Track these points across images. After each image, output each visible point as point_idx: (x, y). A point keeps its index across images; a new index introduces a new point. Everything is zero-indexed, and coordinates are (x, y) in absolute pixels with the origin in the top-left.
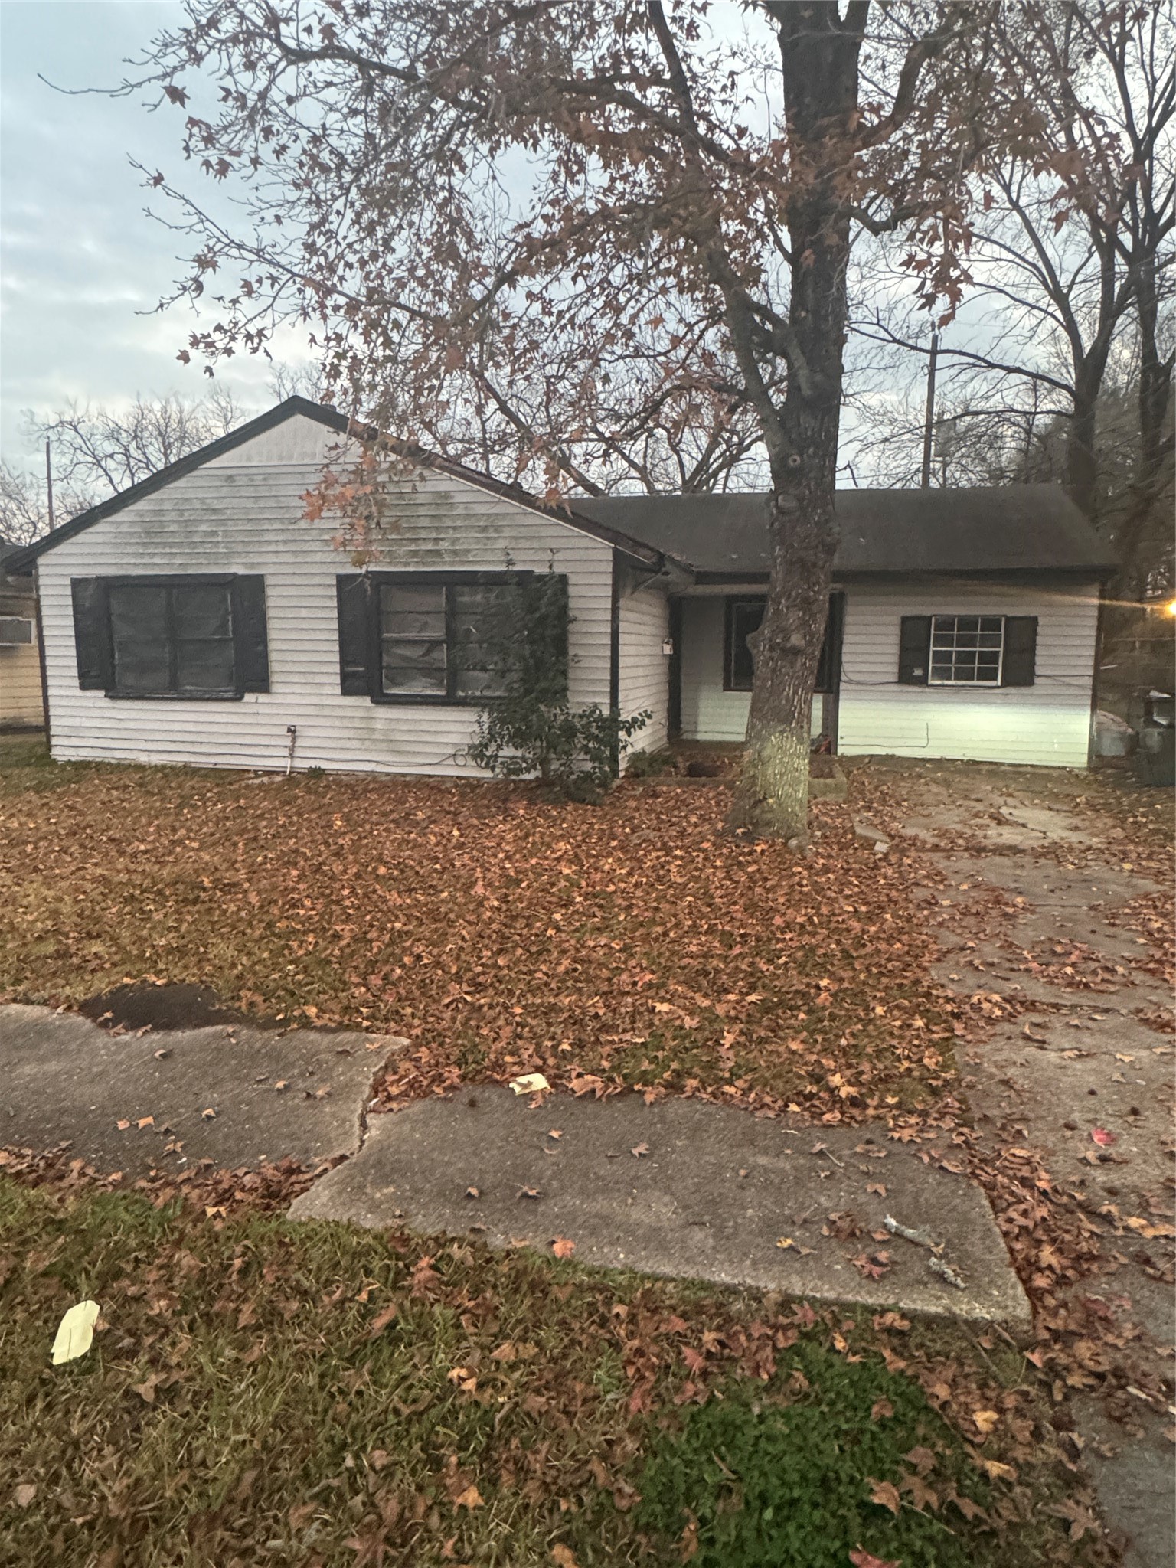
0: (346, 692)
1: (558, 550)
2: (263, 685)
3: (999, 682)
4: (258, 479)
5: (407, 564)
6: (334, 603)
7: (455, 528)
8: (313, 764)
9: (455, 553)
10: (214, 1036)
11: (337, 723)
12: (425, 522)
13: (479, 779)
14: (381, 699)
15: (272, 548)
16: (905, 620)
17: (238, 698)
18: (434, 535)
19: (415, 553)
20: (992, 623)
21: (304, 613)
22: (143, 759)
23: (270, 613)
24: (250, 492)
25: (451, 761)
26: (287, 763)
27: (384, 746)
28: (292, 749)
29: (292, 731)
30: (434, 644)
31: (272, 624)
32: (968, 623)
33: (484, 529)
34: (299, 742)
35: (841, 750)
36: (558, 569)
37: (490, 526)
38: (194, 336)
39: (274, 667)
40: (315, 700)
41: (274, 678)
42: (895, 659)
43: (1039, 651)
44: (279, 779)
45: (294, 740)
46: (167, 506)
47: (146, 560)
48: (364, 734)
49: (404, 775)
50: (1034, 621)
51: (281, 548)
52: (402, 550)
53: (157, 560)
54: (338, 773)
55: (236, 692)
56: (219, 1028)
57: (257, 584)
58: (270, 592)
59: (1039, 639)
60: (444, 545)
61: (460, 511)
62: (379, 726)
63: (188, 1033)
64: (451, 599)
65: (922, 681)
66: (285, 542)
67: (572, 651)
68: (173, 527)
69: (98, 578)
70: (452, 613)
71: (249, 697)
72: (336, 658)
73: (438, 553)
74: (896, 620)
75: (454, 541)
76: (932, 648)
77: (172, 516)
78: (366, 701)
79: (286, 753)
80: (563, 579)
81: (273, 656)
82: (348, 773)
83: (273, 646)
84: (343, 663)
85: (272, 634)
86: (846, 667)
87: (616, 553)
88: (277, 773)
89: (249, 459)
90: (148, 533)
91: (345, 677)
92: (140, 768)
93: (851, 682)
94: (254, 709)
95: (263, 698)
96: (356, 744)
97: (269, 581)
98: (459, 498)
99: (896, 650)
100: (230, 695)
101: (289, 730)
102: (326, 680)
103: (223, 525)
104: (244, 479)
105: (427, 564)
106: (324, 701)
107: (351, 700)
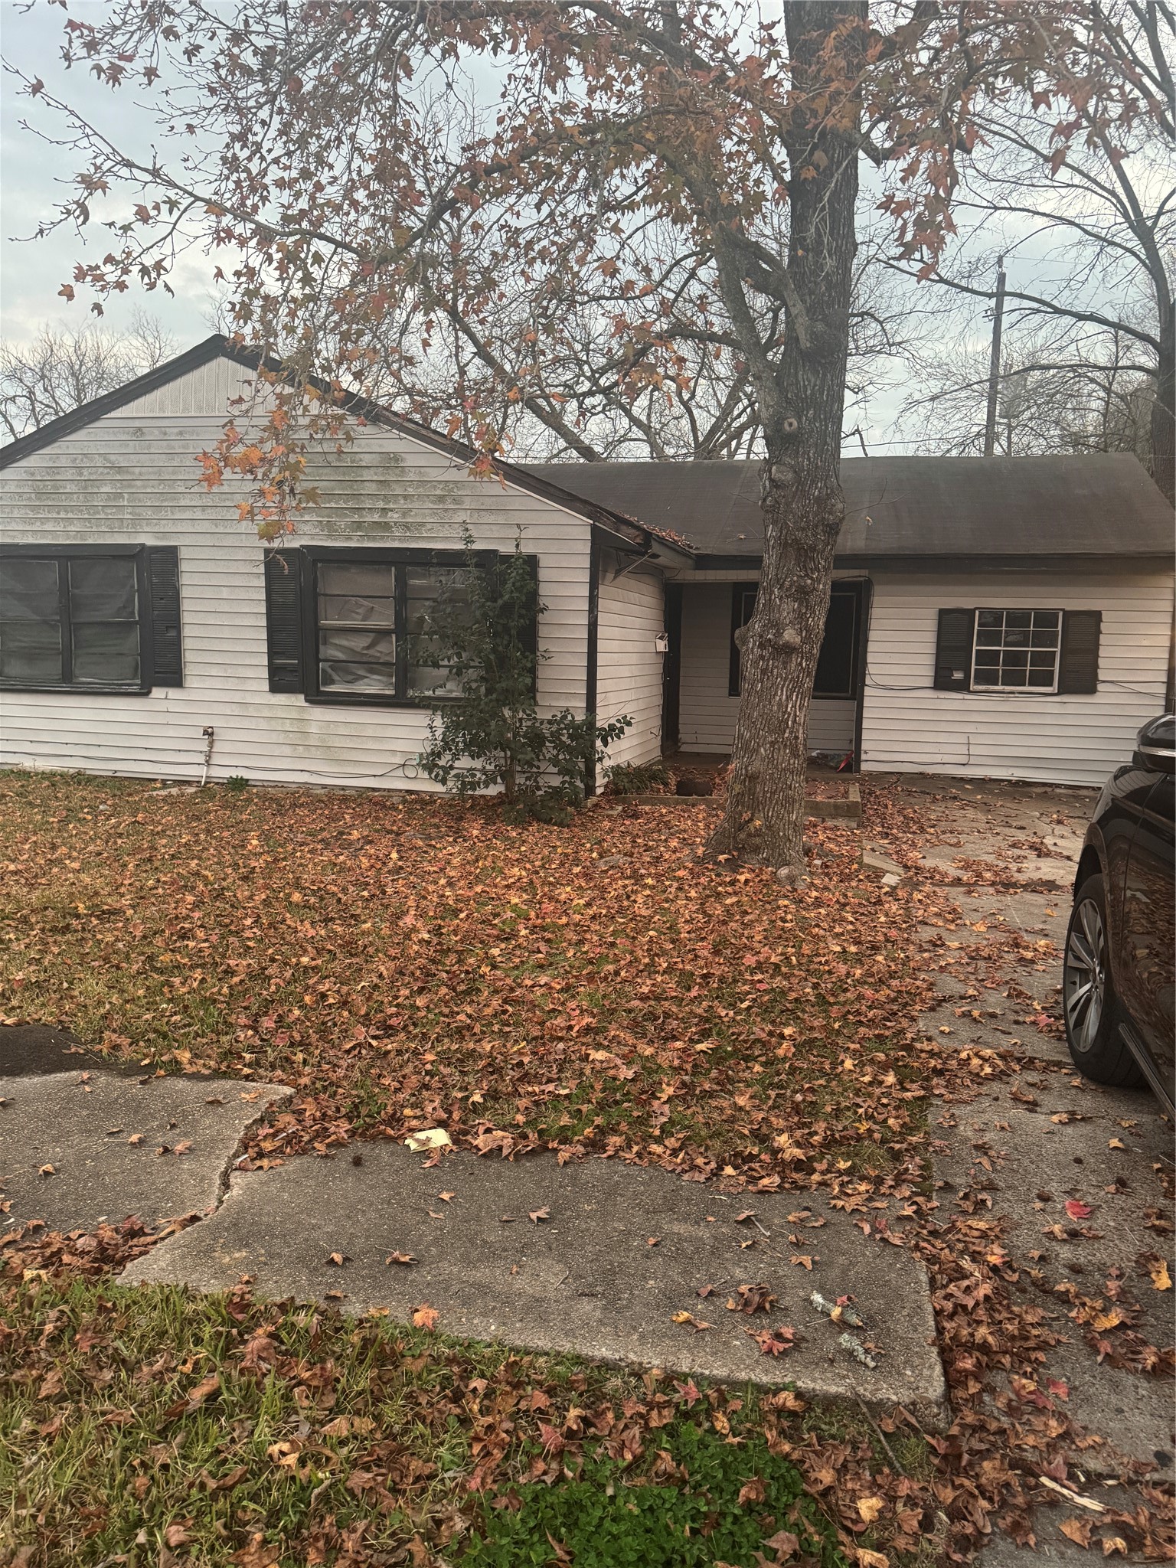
0: (275, 689)
1: (527, 526)
2: (174, 678)
3: (1054, 688)
4: (173, 433)
5: (349, 538)
6: (262, 582)
7: (405, 497)
8: (234, 773)
9: (406, 526)
10: (67, 1084)
11: (263, 725)
12: (371, 488)
13: (432, 794)
14: (318, 698)
15: (188, 515)
16: (943, 613)
17: (146, 694)
18: (381, 505)
19: (359, 525)
20: (1046, 618)
21: (225, 593)
22: (28, 764)
23: (185, 593)
24: (162, 447)
25: (399, 772)
26: (202, 772)
27: (319, 753)
28: (209, 756)
29: (209, 733)
30: (382, 634)
31: (186, 605)
32: (1018, 618)
33: (441, 499)
34: (217, 747)
35: (864, 767)
36: (527, 549)
37: (447, 496)
38: (79, 268)
39: (188, 657)
40: (238, 697)
41: (188, 670)
42: (931, 660)
43: (1102, 652)
44: (192, 790)
45: (211, 744)
46: (63, 462)
47: (37, 526)
48: (293, 738)
49: (343, 788)
50: (1096, 616)
51: (199, 515)
52: (342, 522)
53: (49, 527)
54: (264, 784)
55: (142, 686)
56: (74, 1073)
57: (168, 558)
58: (184, 566)
59: (1103, 640)
60: (394, 517)
61: (411, 476)
62: (314, 728)
63: (36, 1080)
64: (401, 582)
65: (962, 687)
66: (204, 508)
67: (542, 646)
68: (70, 488)
70: (402, 599)
71: (157, 692)
72: (264, 648)
73: (386, 526)
74: (933, 614)
75: (405, 512)
76: (975, 648)
77: (69, 475)
78: (299, 700)
79: (202, 759)
80: (532, 561)
81: (187, 644)
82: (276, 785)
83: (186, 631)
84: (272, 654)
85: (186, 618)
86: (871, 669)
87: (594, 529)
88: (188, 783)
89: (161, 410)
90: (39, 494)
91: (274, 670)
92: (24, 774)
93: (877, 686)
94: (162, 706)
95: (173, 693)
96: (287, 751)
97: (183, 554)
98: (410, 461)
99: (931, 649)
100: (135, 689)
101: (205, 733)
102: (250, 673)
103: (130, 486)
104: (156, 432)
105: (374, 539)
106: (249, 698)
107: (281, 699)
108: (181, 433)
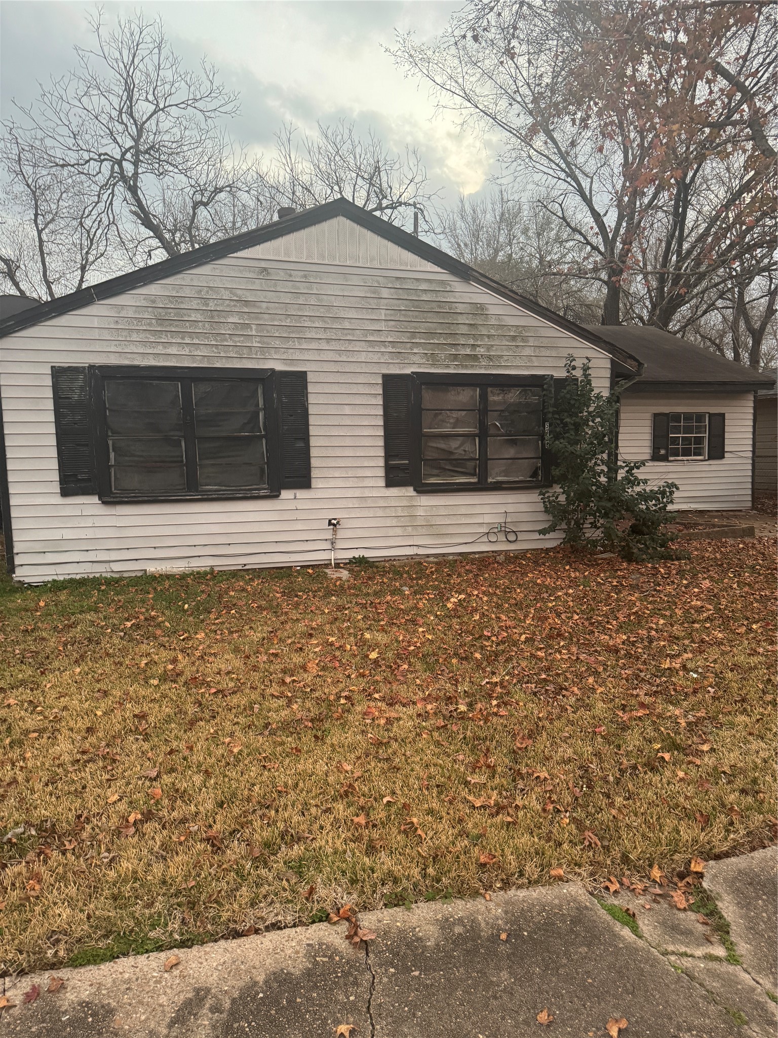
0: (390, 483)
2: (303, 480)
3: (706, 457)
4: (298, 276)
5: (448, 366)
6: (380, 401)
7: (489, 336)
8: (357, 554)
9: (490, 358)
11: (380, 513)
12: (464, 330)
14: (423, 489)
15: (314, 345)
16: (656, 416)
17: (274, 495)
18: (472, 342)
19: (455, 357)
20: (700, 417)
21: (347, 410)
23: (312, 410)
24: (288, 287)
25: (485, 539)
26: (330, 556)
27: (424, 531)
28: (334, 541)
29: (333, 524)
30: (469, 437)
31: (312, 420)
32: (688, 417)
33: (514, 338)
34: (341, 534)
37: (518, 336)
39: (314, 462)
40: (357, 493)
41: (314, 473)
42: (650, 443)
43: (725, 436)
46: (187, 292)
48: (404, 522)
50: (723, 416)
51: (326, 345)
52: (442, 354)
53: (173, 350)
54: (379, 560)
55: (272, 489)
57: (300, 379)
58: (311, 388)
59: (727, 429)
60: (481, 351)
61: (493, 322)
62: (420, 512)
64: (484, 397)
65: (665, 459)
66: (328, 340)
68: (195, 317)
69: (92, 367)
70: (484, 411)
71: (286, 494)
72: (381, 453)
73: (475, 358)
74: (649, 416)
75: (489, 347)
76: (670, 435)
77: (194, 304)
78: (410, 491)
79: (329, 545)
81: (314, 452)
82: (391, 559)
83: (313, 442)
84: (387, 457)
85: (313, 431)
86: (621, 450)
87: (613, 363)
89: (286, 254)
90: (160, 320)
91: (389, 469)
94: (292, 505)
95: (301, 494)
96: (399, 531)
97: (310, 377)
98: (492, 310)
99: (649, 437)
100: (265, 492)
101: (330, 524)
102: (368, 473)
103: (257, 318)
104: (282, 273)
105: (466, 367)
106: (367, 493)
107: (394, 491)
108: (305, 276)
